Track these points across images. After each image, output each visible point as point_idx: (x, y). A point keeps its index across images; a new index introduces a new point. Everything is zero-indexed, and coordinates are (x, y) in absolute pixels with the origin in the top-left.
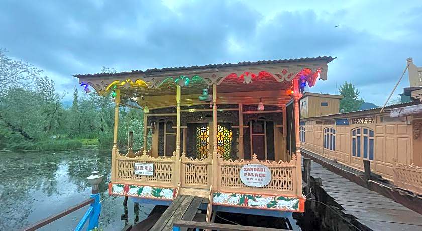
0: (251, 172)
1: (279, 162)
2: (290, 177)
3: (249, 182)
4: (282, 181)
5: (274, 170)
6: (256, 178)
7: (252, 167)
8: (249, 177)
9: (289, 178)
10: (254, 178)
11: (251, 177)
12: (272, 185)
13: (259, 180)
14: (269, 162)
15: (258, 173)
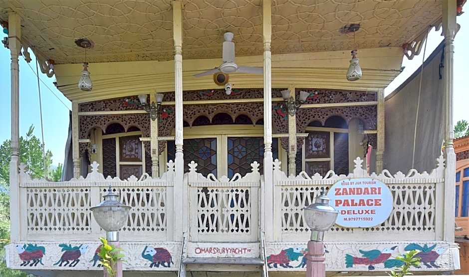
0: (349, 197)
1: (410, 174)
2: (430, 203)
3: (345, 219)
4: (414, 213)
5: (399, 192)
6: (362, 208)
7: (352, 187)
8: (346, 208)
9: (428, 206)
10: (356, 209)
11: (351, 208)
12: (393, 224)
13: (367, 212)
14: (389, 174)
15: (365, 197)
